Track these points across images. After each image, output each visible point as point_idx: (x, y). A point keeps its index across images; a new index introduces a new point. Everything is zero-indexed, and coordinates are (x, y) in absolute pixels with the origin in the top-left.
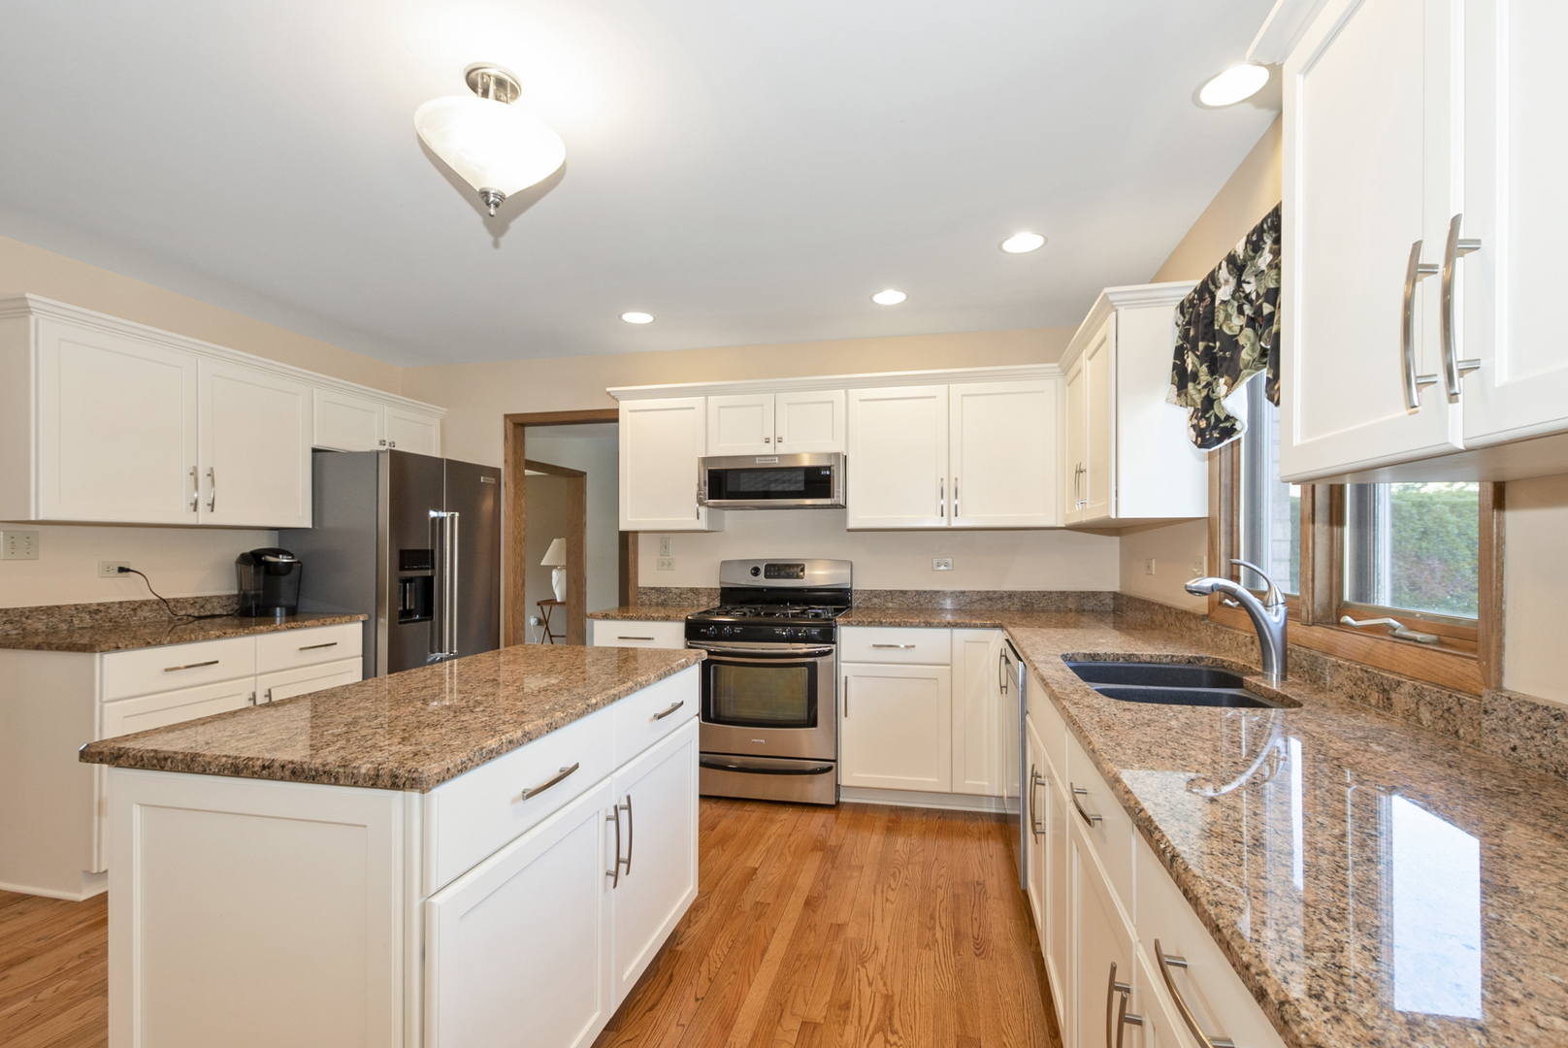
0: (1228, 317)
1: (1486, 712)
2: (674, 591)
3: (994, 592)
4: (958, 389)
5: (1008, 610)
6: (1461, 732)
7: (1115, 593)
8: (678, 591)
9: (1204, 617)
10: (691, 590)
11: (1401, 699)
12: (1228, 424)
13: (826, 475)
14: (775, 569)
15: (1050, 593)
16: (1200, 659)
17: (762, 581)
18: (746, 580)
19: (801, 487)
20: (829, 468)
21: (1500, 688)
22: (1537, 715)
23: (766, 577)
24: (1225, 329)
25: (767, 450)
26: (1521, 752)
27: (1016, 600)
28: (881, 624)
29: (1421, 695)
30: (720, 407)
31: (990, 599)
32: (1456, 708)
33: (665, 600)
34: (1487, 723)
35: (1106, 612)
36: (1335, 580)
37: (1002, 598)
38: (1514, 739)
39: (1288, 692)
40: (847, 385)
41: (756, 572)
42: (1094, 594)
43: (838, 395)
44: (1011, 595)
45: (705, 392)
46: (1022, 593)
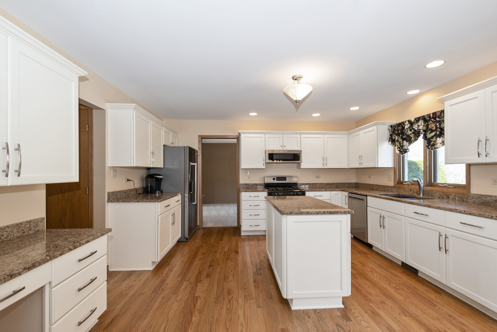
0: (407, 131)
1: (469, 196)
2: (250, 184)
3: (330, 183)
4: (326, 136)
5: (333, 187)
6: (464, 200)
7: (355, 183)
8: (251, 184)
9: (393, 187)
10: (255, 184)
11: (451, 196)
12: (405, 150)
13: (298, 156)
14: (279, 178)
15: (342, 183)
16: (399, 194)
17: (276, 181)
18: (271, 181)
19: (292, 158)
20: (299, 154)
21: (470, 193)
22: (478, 196)
23: (277, 180)
24: (407, 133)
25: (281, 149)
26: (476, 201)
27: (335, 185)
28: (316, 191)
29: (456, 196)
30: (269, 137)
31: (329, 185)
32: (463, 197)
33: (248, 187)
34: (469, 198)
35: (353, 187)
36: (430, 179)
37: (331, 184)
38: (474, 199)
39: (424, 197)
40: (300, 134)
41: (274, 179)
42: (351, 183)
43: (298, 136)
44: (333, 184)
45: (265, 133)
46: (336, 183)
